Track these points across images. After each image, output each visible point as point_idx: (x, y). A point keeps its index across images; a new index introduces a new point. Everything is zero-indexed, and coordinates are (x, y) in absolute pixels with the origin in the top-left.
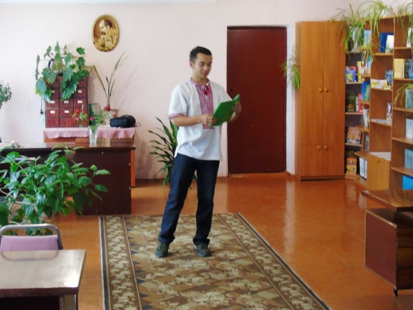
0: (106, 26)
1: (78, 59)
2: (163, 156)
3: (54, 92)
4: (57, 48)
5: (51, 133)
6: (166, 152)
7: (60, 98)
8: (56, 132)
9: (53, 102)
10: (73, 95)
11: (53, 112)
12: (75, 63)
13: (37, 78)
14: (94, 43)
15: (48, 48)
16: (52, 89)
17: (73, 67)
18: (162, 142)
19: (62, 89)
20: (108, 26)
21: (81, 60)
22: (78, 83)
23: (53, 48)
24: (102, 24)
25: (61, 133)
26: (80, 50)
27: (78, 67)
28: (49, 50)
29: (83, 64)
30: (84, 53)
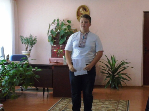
0: (83, 10)
1: (68, 25)
2: (107, 73)
3: (56, 41)
4: (58, 20)
5: (53, 60)
6: (108, 72)
7: (58, 44)
8: (55, 60)
9: (55, 45)
10: (64, 42)
11: (54, 50)
12: (66, 28)
13: (48, 34)
14: (77, 18)
15: (54, 20)
16: (55, 39)
17: (65, 29)
18: (106, 67)
19: (59, 40)
20: (84, 11)
21: (69, 26)
22: (66, 37)
23: (56, 20)
24: (81, 10)
25: (57, 60)
26: (69, 22)
27: (67, 29)
28: (55, 21)
29: (70, 28)
30: (70, 23)
